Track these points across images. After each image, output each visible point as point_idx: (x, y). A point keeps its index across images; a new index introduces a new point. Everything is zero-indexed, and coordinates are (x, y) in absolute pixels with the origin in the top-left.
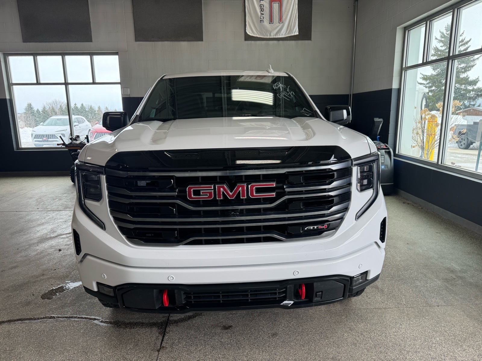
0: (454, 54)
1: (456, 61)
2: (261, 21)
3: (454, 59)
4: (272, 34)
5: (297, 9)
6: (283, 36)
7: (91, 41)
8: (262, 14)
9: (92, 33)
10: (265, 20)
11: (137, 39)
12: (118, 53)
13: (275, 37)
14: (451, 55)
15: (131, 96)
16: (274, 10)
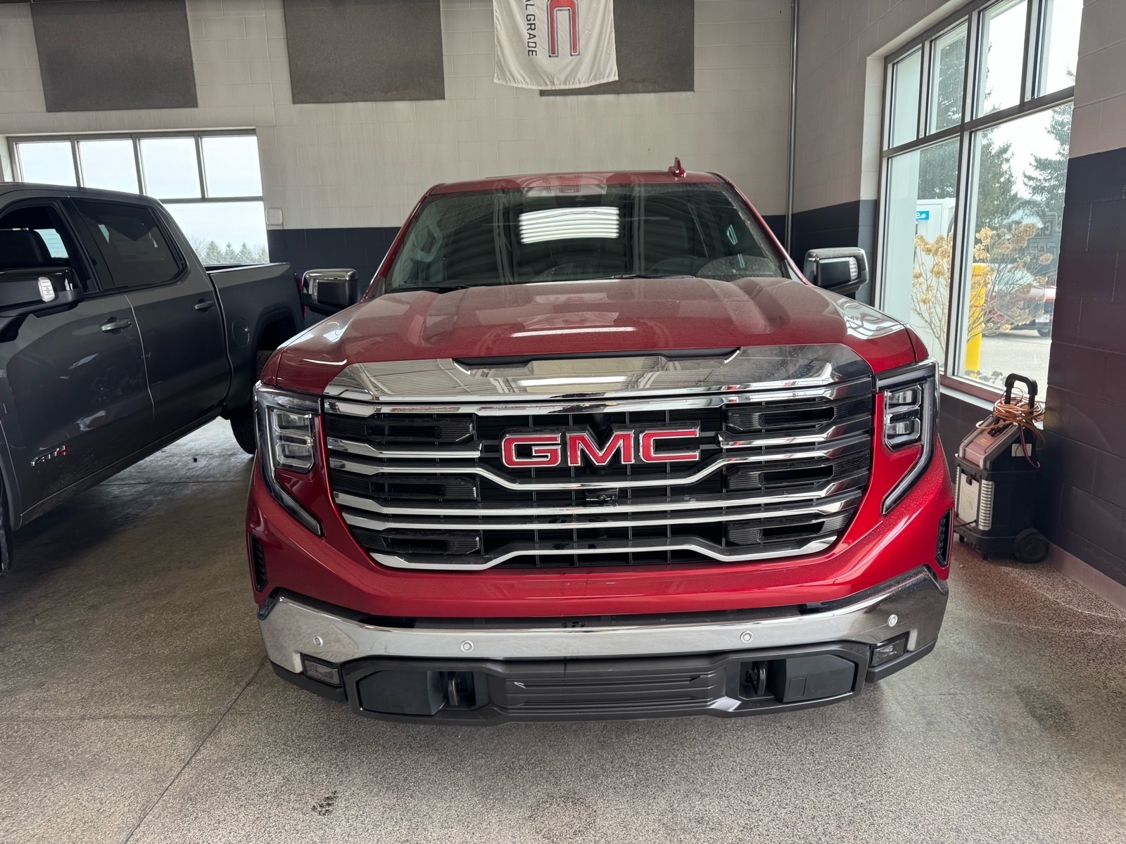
0: (974, 119)
1: (980, 134)
2: (530, 53)
3: (974, 129)
4: (556, 81)
5: (611, 24)
6: (583, 85)
7: (195, 105)
8: (531, 36)
9: (197, 87)
10: (539, 49)
11: (296, 99)
13: (563, 87)
14: (967, 119)
15: (288, 227)
16: (558, 25)
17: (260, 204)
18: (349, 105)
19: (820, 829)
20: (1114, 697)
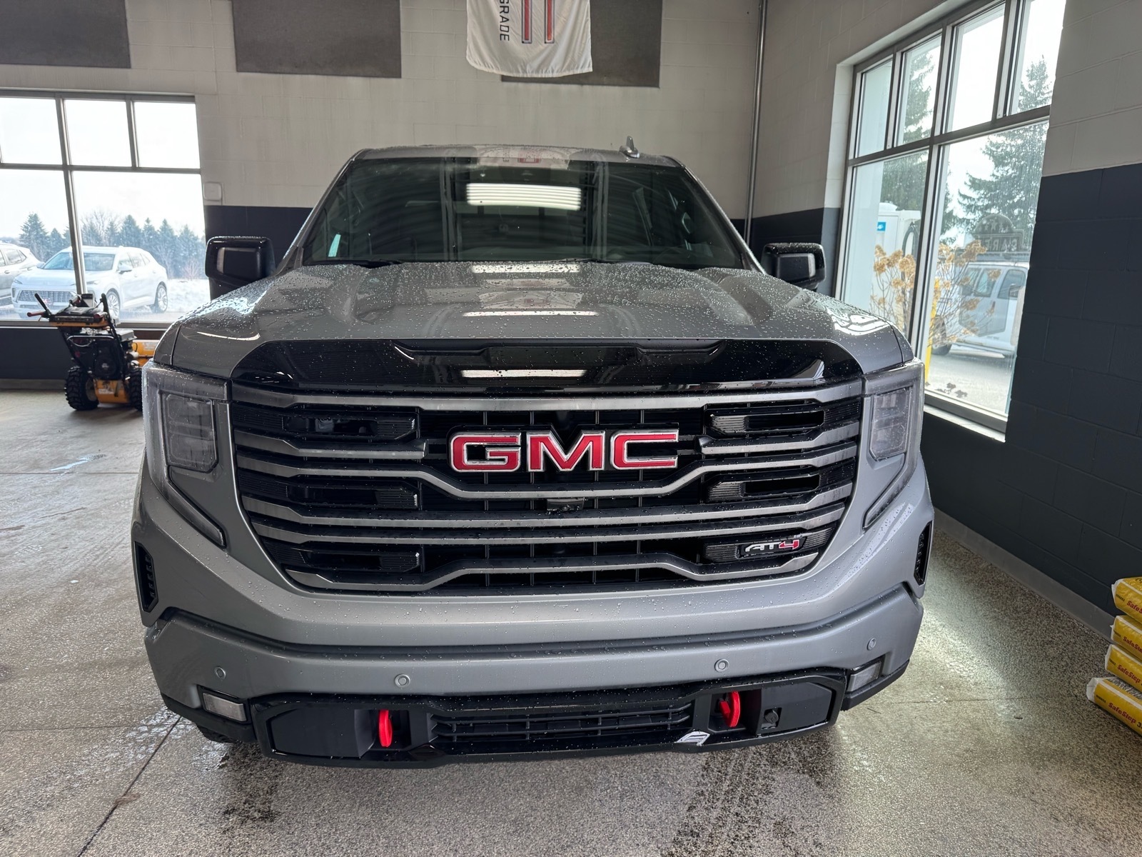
0: (943, 133)
1: (949, 148)
2: (503, 37)
3: (942, 143)
4: (528, 68)
5: (587, 12)
6: (556, 75)
7: (128, 66)
8: (504, 20)
9: (132, 48)
10: (511, 33)
11: (240, 67)
12: (193, 97)
13: (535, 75)
14: (937, 133)
15: (227, 203)
16: (533, 11)
17: (198, 176)
18: (298, 77)
19: (810, 841)
20: (1078, 704)
